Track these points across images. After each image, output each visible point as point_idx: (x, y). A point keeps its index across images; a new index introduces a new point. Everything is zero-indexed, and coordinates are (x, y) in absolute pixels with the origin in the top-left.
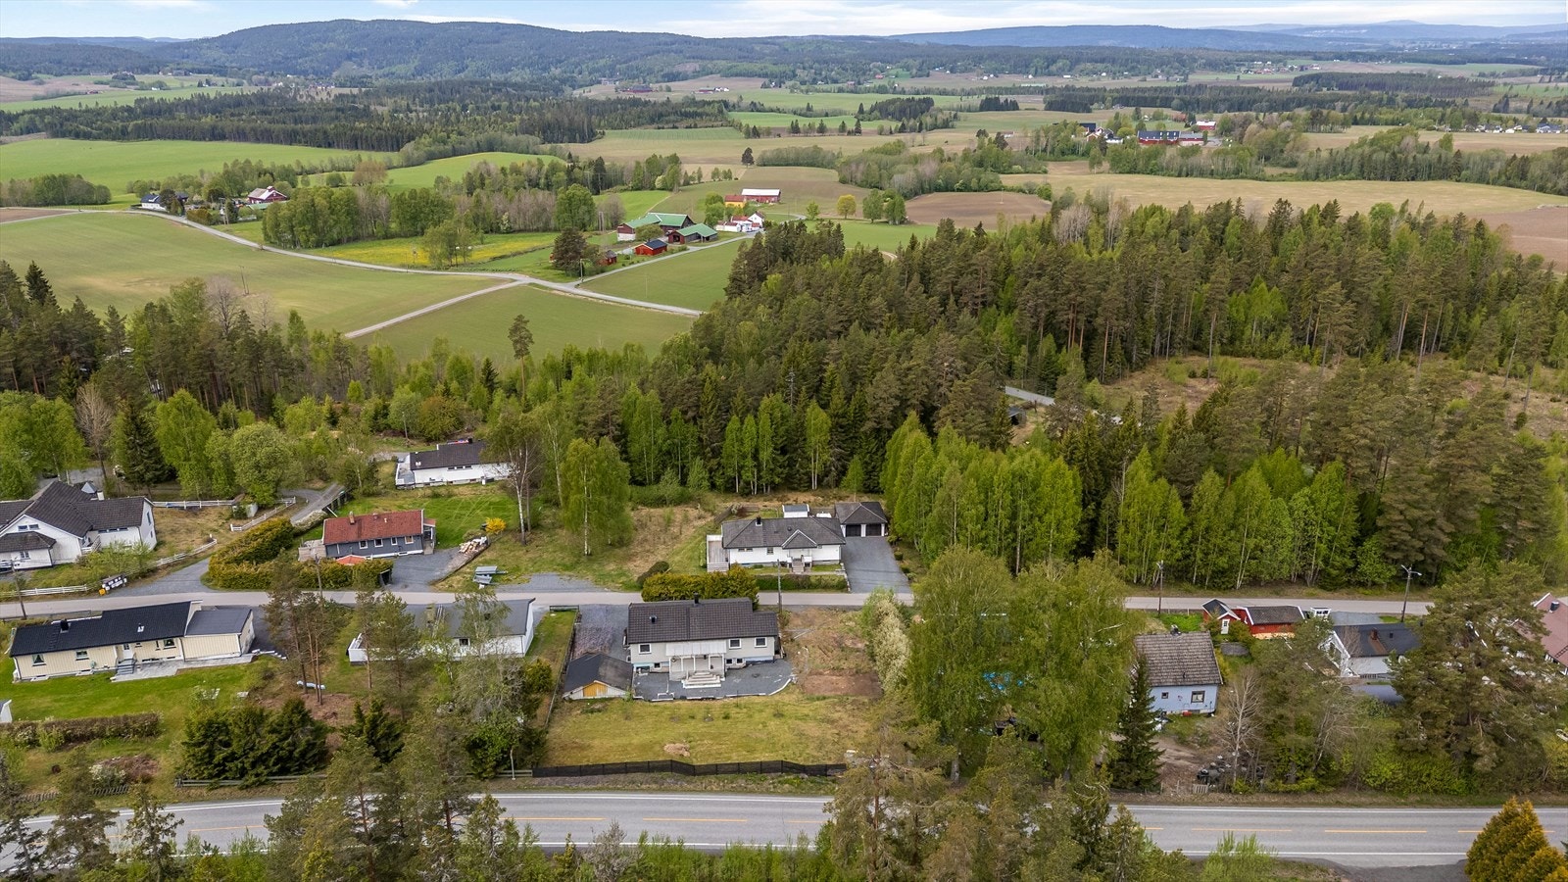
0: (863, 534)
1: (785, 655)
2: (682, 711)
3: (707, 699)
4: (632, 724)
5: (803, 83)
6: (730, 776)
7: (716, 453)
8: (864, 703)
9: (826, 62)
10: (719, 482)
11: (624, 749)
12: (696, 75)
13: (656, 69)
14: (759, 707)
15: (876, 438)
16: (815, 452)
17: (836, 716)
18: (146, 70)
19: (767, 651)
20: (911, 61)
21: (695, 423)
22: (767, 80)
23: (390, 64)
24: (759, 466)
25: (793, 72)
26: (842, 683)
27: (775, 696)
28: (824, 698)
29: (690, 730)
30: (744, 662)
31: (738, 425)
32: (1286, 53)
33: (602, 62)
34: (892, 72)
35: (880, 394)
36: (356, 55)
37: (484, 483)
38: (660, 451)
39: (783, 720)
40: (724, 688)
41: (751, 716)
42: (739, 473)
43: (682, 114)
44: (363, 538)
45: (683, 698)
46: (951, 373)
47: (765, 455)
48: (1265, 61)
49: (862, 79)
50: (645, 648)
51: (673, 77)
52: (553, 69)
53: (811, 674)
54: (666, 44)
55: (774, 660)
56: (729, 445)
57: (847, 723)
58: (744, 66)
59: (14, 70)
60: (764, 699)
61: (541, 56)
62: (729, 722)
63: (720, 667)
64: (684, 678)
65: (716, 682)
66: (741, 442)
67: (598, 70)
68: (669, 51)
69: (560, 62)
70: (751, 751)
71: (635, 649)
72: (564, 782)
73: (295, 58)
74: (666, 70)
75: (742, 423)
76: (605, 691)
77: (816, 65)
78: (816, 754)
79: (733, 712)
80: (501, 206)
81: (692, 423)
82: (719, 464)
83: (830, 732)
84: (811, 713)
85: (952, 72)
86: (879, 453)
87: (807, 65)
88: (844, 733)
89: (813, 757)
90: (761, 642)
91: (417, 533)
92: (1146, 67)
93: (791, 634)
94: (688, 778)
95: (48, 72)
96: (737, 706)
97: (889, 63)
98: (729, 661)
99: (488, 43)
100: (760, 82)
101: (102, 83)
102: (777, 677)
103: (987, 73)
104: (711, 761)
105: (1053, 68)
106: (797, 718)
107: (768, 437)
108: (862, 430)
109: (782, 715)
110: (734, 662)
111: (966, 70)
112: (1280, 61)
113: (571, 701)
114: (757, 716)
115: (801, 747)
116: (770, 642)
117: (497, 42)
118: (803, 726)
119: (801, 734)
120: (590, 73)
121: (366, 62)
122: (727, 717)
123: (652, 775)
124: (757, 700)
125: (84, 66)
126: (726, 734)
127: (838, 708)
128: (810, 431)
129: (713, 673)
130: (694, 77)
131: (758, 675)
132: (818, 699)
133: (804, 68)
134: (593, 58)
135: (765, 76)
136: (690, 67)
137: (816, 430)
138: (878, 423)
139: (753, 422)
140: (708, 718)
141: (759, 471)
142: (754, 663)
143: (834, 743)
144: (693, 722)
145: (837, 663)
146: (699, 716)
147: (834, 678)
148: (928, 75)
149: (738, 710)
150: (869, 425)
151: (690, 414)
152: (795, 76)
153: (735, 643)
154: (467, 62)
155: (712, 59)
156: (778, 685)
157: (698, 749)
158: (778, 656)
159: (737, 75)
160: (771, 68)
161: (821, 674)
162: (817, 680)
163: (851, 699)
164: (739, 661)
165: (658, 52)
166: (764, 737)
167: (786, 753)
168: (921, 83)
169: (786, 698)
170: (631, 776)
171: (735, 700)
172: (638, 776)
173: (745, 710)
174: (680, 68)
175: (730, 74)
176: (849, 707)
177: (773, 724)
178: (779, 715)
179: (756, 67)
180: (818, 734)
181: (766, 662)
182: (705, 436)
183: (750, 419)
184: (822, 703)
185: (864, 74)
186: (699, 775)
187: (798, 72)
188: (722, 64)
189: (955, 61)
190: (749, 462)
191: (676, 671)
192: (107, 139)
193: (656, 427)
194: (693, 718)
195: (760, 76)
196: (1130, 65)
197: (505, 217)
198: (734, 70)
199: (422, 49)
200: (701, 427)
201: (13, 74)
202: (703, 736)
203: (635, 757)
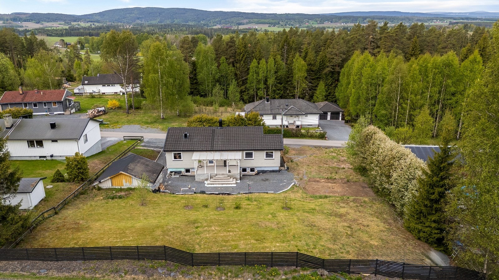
0: (329, 118)
1: (288, 168)
2: (197, 201)
3: (223, 194)
4: (145, 209)
5: (282, 25)
6: (234, 268)
7: (244, 82)
8: (365, 202)
9: (290, 19)
10: (245, 98)
11: (122, 233)
12: (247, 23)
13: (234, 22)
14: (268, 201)
15: (331, 77)
16: (298, 83)
17: (342, 211)
18: (75, 21)
19: (274, 163)
20: (317, 19)
21: (234, 66)
22: (270, 25)
23: (151, 20)
24: (267, 88)
25: (279, 22)
26: (338, 188)
27: (280, 194)
28: (326, 197)
29: (201, 217)
30: (256, 171)
31: (256, 64)
32: (444, 18)
33: (217, 20)
34: (311, 22)
35: (334, 51)
36: (140, 18)
37: (121, 94)
38: (214, 78)
39: (291, 212)
40: (238, 187)
41: (260, 208)
42: (256, 92)
43: (242, 32)
44: (25, 101)
45: (203, 192)
46: (373, 42)
47: (271, 81)
48: (437, 20)
49: (301, 24)
50: (177, 157)
51: (240, 24)
52: (201, 22)
53: (309, 181)
54: (238, 14)
55: (279, 171)
56: (251, 76)
57: (355, 217)
58: (263, 20)
59: (35, 20)
60: (273, 195)
61: (198, 18)
62: (239, 211)
63: (237, 172)
64: (207, 180)
65: (232, 183)
66: (258, 73)
67: (216, 22)
68: (239, 16)
69: (204, 20)
70: (261, 240)
71: (169, 157)
72: (33, 267)
73: (122, 19)
74: (238, 22)
75: (259, 64)
76: (131, 182)
77: (286, 20)
78: (331, 246)
79: (244, 204)
80: (173, 41)
81: (231, 65)
82: (246, 88)
83: (341, 226)
84: (317, 208)
85: (331, 22)
86: (333, 86)
87: (283, 20)
88: (355, 227)
89: (329, 249)
90: (269, 155)
91: (58, 100)
92: (397, 21)
93: (290, 158)
94: (185, 269)
95: (45, 21)
96: (248, 199)
97: (310, 20)
98: (244, 170)
99: (181, 14)
100: (268, 25)
101: (61, 24)
102: (282, 181)
103: (343, 23)
104: (215, 249)
105: (365, 21)
106: (304, 211)
107: (273, 72)
108: (324, 72)
109: (290, 208)
110: (248, 170)
111: (336, 22)
112: (442, 20)
113: (100, 189)
114: (266, 209)
115: (314, 238)
116: (277, 155)
117: (184, 14)
118: (312, 218)
119: (312, 225)
120: (213, 23)
121: (143, 20)
122: (237, 208)
123: (141, 263)
124: (266, 196)
125: (56, 19)
126: (235, 222)
127: (342, 205)
128: (295, 71)
129: (231, 177)
130: (246, 24)
131: (267, 180)
132: (321, 197)
133: (282, 21)
134: (214, 18)
135: (270, 23)
136: (245, 21)
137: (299, 70)
138: (333, 69)
139: (264, 62)
140: (220, 208)
141: (267, 92)
142: (264, 172)
143: (348, 236)
144: (205, 210)
145: (329, 175)
146: (213, 206)
147: (330, 184)
148: (323, 23)
149: (249, 202)
150: (327, 70)
151: (231, 60)
152: (279, 23)
153: (249, 155)
154: (175, 20)
155: (252, 19)
156: (284, 187)
157: (203, 235)
158: (282, 168)
159: (260, 23)
160: (271, 21)
161: (318, 181)
162: (315, 186)
163: (352, 198)
164: (252, 170)
165: (235, 17)
166: (273, 226)
167: (299, 244)
168: (321, 26)
169: (292, 196)
170: (116, 263)
171: (247, 195)
172: (125, 264)
173: (255, 203)
174: (242, 21)
175: (258, 23)
176: (351, 204)
177: (282, 215)
178: (287, 208)
179: (266, 21)
180: (329, 225)
181: (273, 171)
182: (238, 72)
183: (263, 61)
184: (326, 200)
185: (302, 23)
186: (198, 265)
187: (280, 22)
188: (256, 20)
189: (332, 19)
190: (262, 86)
191: (200, 174)
192: (57, 36)
193: (212, 65)
194: (206, 206)
195: (268, 24)
196: (391, 20)
197: (175, 44)
198: (259, 22)
199: (161, 16)
200: (237, 67)
201: (34, 21)
202: (211, 223)
203: (130, 241)
